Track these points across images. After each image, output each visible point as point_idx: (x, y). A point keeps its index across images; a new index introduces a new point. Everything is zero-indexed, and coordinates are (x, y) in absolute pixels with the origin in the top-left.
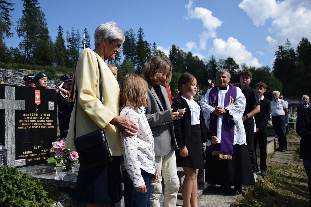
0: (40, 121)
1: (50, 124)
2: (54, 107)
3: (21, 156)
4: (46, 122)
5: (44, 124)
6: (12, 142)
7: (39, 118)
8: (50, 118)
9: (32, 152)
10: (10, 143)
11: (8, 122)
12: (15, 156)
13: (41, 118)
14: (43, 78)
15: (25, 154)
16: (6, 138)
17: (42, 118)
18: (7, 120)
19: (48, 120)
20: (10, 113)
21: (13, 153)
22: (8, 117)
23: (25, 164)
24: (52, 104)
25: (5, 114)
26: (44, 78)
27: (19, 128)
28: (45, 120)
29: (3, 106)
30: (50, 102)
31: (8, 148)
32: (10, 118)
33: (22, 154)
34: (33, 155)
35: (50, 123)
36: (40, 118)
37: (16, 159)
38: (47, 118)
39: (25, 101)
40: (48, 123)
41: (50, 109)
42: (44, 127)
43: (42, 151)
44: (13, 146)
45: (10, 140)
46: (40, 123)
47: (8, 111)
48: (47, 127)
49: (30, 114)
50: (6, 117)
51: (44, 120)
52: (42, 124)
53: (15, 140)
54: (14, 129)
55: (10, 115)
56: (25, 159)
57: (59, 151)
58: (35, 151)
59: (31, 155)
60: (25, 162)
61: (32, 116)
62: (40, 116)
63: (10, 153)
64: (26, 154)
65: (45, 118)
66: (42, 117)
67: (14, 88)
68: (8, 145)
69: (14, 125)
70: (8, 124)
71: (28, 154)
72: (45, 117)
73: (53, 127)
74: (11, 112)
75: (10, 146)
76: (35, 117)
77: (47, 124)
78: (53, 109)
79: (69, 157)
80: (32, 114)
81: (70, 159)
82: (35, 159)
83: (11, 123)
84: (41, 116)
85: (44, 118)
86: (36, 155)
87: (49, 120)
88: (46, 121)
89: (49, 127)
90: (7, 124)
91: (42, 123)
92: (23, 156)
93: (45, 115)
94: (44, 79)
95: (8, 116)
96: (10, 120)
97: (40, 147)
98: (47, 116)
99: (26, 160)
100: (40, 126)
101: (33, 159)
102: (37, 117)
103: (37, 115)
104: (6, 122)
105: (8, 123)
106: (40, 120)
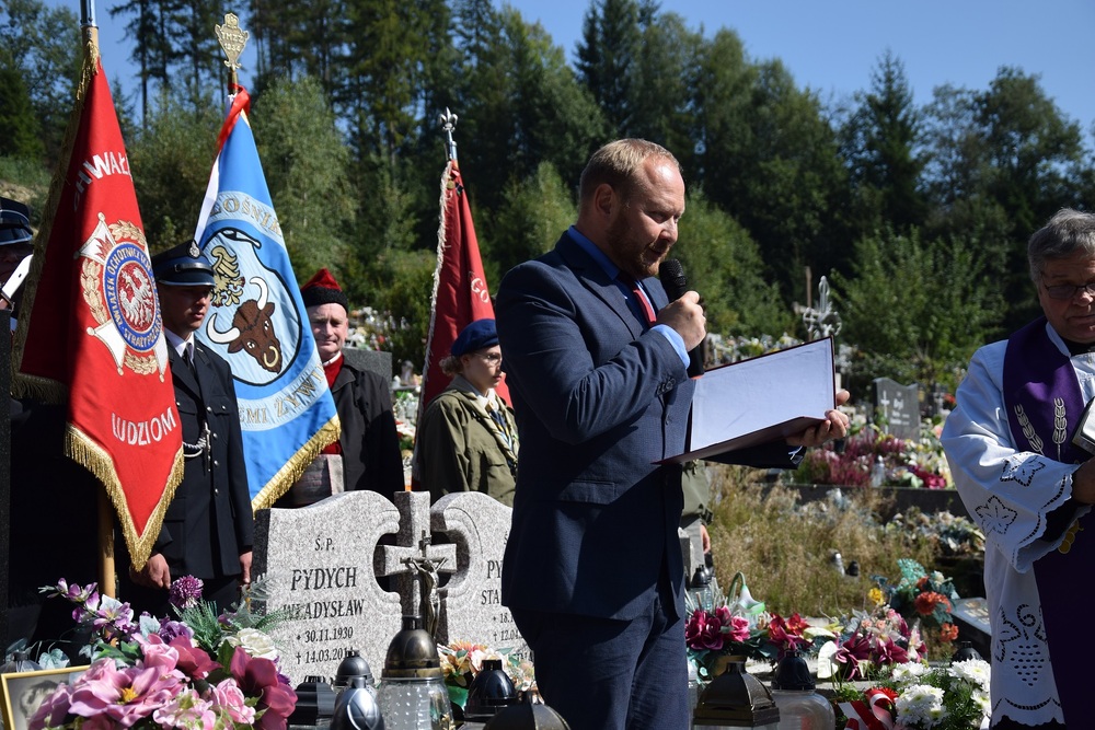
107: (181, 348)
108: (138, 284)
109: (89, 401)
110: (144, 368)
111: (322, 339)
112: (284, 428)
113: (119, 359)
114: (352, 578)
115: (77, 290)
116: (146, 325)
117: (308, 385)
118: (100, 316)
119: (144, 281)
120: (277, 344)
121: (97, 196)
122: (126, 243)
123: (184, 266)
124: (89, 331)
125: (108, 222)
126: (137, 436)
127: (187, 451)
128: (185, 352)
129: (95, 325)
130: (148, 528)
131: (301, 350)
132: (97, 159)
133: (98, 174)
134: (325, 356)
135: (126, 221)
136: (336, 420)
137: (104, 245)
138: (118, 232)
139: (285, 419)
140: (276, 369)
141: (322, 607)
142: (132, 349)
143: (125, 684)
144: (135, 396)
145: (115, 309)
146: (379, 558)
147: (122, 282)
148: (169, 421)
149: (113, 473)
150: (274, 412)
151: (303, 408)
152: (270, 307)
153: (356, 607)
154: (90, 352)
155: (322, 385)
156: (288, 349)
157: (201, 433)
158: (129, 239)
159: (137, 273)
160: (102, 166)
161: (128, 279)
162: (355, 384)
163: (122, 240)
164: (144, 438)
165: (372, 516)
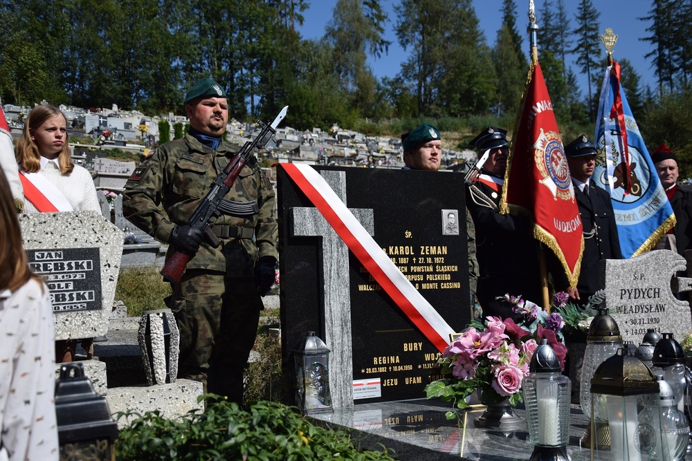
0: (419, 269)
1: (448, 277)
2: (457, 225)
3: (369, 371)
4: (434, 272)
5: (429, 277)
6: (342, 329)
7: (414, 259)
8: (448, 260)
9: (398, 361)
10: (337, 330)
11: (330, 271)
12: (350, 369)
13: (421, 260)
14: (428, 144)
15: (378, 366)
16: (327, 315)
17: (425, 260)
18: (329, 266)
19: (441, 265)
20: (334, 246)
21: (345, 359)
22: (331, 258)
23: (378, 394)
24: (452, 216)
25: (322, 250)
26: (433, 142)
27: (362, 288)
28: (434, 265)
29: (317, 227)
30: (445, 212)
31: (332, 344)
32: (334, 262)
33: (372, 366)
34: (400, 368)
35: (447, 273)
36: (417, 260)
37: (355, 378)
38: (437, 260)
39: (374, 212)
40: (442, 273)
41: (446, 232)
42: (431, 286)
43: (427, 357)
44: (345, 339)
45: (337, 322)
46: (417, 273)
47: (330, 241)
48: (439, 286)
49: (391, 249)
50: (325, 257)
51: (429, 265)
52: (425, 277)
53: (349, 325)
54: (346, 291)
55: (336, 254)
56: (379, 380)
57: (464, 362)
58: (406, 358)
59: (395, 369)
60: (379, 386)
61: (396, 252)
62: (417, 254)
63: (339, 359)
64: (383, 365)
65: (433, 260)
66: (425, 256)
67: (342, 174)
68: (332, 336)
69: (348, 281)
70: (330, 278)
71: (387, 365)
72: (433, 257)
73: (457, 285)
74: (337, 244)
75: (337, 341)
76: (404, 256)
77: (438, 277)
78: (456, 232)
79: (494, 382)
80: (396, 248)
81: (497, 389)
82: (407, 380)
83: (338, 274)
84: (422, 253)
85: (429, 260)
86: (410, 367)
87: (444, 265)
88: (434, 269)
89: (445, 286)
90: (328, 277)
91: (425, 274)
92: (374, 370)
93: (433, 250)
94: (431, 146)
95: (329, 254)
96: (334, 267)
97: (420, 345)
98: (439, 252)
99: (382, 382)
100: (417, 282)
101: (401, 382)
102: (410, 256)
103: (408, 250)
104: (325, 271)
105: (330, 274)
106: (417, 264)
107: (582, 186)
108: (560, 159)
109: (543, 213)
110: (565, 197)
111: (664, 177)
112: (645, 222)
113: (554, 194)
114: (657, 293)
115: (533, 163)
116: (565, 177)
117: (656, 201)
118: (544, 174)
119: (562, 157)
120: (638, 182)
121: (539, 121)
122: (553, 141)
123: (581, 147)
124: (540, 181)
125: (545, 132)
126: (566, 228)
127: (585, 236)
128: (585, 189)
129: (542, 178)
130: (575, 271)
131: (652, 184)
132: (538, 104)
133: (539, 111)
134: (666, 186)
135: (552, 131)
136: (673, 216)
137: (544, 143)
138: (549, 136)
139: (645, 218)
140: (639, 194)
141: (639, 308)
142: (559, 188)
143: (477, 339)
144: (562, 210)
145: (550, 171)
146: (674, 283)
147: (553, 159)
148: (577, 222)
149: (557, 245)
150: (639, 215)
151: (654, 212)
152: (634, 165)
153: (661, 308)
154: (541, 190)
155: (664, 199)
156: (645, 184)
157: (593, 227)
158: (554, 139)
159: (559, 154)
160: (540, 107)
161: (555, 157)
162: (683, 198)
163: (551, 139)
164: (569, 229)
165: (668, 262)
